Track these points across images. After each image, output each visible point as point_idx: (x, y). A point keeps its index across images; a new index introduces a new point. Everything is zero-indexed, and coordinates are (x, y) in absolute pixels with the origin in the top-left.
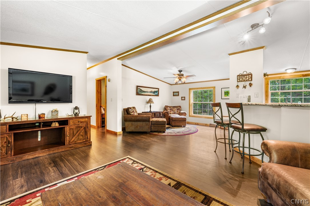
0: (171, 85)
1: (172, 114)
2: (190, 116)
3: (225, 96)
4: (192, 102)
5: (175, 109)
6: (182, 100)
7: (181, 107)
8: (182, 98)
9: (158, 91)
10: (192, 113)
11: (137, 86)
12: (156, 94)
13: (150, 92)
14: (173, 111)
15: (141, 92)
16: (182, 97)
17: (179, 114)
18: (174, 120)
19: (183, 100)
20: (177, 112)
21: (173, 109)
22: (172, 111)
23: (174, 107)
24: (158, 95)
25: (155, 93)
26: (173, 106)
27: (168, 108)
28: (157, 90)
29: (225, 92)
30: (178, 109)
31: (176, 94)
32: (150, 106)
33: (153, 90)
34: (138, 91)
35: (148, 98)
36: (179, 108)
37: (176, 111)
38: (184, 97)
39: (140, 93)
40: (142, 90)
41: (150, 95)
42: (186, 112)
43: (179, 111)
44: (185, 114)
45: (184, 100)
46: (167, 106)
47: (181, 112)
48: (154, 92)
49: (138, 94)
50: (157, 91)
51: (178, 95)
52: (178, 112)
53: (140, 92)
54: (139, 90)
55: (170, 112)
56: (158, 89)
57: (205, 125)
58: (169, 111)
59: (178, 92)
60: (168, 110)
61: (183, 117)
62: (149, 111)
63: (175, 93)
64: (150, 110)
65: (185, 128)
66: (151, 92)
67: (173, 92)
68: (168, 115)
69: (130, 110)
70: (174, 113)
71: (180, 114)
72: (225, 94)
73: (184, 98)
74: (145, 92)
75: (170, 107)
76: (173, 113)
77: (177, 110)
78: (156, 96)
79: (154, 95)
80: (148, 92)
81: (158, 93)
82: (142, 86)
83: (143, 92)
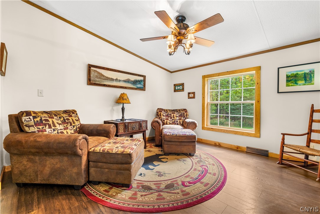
0: (171, 72)
1: (170, 124)
2: (203, 128)
3: (287, 86)
4: (209, 101)
5: (175, 115)
6: (189, 98)
7: (186, 112)
8: (190, 95)
9: (144, 80)
10: (208, 123)
11: (90, 66)
12: (139, 86)
13: (125, 81)
14: (171, 118)
15: (100, 78)
16: (189, 93)
17: (182, 125)
18: (168, 140)
19: (191, 98)
20: (179, 121)
21: (172, 115)
22: (169, 119)
23: (174, 111)
24: (143, 89)
25: (136, 84)
26: (173, 109)
27: (162, 113)
28: (142, 78)
29: (288, 77)
30: (181, 116)
31: (179, 88)
32: (123, 109)
33: (133, 78)
34: (92, 75)
35: (118, 92)
36: (183, 113)
37: (178, 118)
38: (194, 93)
39: (99, 81)
40: (103, 76)
41: (125, 88)
42: (196, 122)
43: (183, 119)
44: (193, 126)
45: (194, 97)
46: (160, 110)
47: (187, 120)
48: (135, 82)
49: (90, 82)
50: (141, 81)
51: (183, 90)
52: (181, 121)
53: (97, 79)
54: (96, 74)
55: (166, 121)
56: (144, 77)
57: (236, 148)
58: (165, 118)
59: (183, 85)
60: (162, 117)
61: (188, 132)
62: (121, 118)
63: (177, 86)
64: (123, 117)
65: (194, 159)
66: (127, 81)
67: (175, 85)
68: (160, 127)
69: (24, 118)
70: (174, 123)
71: (184, 125)
72: (287, 81)
73: (192, 95)
74: (112, 80)
75: (166, 111)
76: (171, 122)
77: (179, 116)
78: (139, 90)
79: (133, 88)
80: (120, 81)
81: (142, 85)
82: (105, 68)
83: (108, 79)
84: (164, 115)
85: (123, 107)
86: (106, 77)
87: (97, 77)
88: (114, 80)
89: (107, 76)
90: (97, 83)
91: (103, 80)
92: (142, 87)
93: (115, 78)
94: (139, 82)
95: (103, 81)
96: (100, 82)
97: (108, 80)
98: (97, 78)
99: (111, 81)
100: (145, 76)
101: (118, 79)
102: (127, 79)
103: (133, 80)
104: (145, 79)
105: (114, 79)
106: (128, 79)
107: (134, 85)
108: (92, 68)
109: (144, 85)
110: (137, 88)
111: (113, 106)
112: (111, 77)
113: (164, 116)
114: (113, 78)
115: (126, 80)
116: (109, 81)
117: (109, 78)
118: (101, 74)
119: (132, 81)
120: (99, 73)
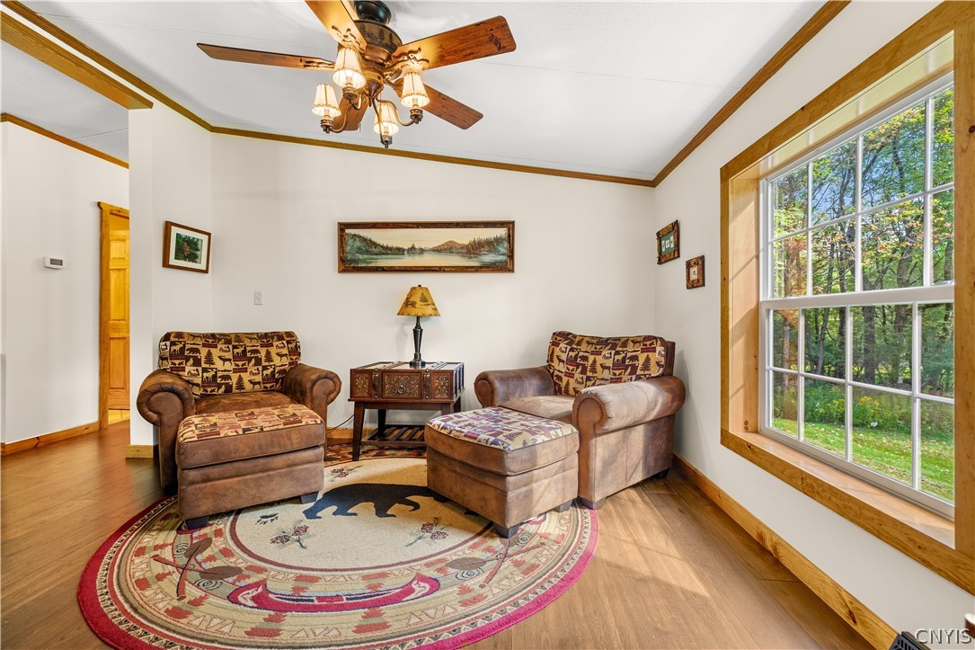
0: (653, 184)
2: (725, 437)
4: (766, 296)
6: (689, 285)
8: (692, 271)
9: (510, 238)
10: (760, 417)
11: (343, 227)
13: (438, 250)
15: (368, 252)
16: (689, 266)
19: (694, 284)
23: (604, 343)
24: (506, 266)
25: (479, 255)
28: (502, 232)
31: (668, 243)
32: (417, 334)
33: (466, 237)
34: (348, 249)
36: (632, 353)
40: (375, 245)
44: (592, 411)
46: (556, 338)
48: (474, 248)
49: (345, 265)
50: (498, 241)
51: (676, 251)
54: (358, 243)
55: (565, 380)
56: (510, 225)
59: (673, 228)
63: (663, 236)
64: (417, 356)
66: (448, 249)
67: (658, 236)
73: (696, 269)
74: (399, 251)
75: (576, 342)
78: (486, 272)
79: (467, 267)
80: (422, 251)
81: (502, 254)
82: (378, 223)
83: (387, 251)
84: (564, 357)
85: (418, 326)
86: (382, 247)
87: (359, 250)
88: (406, 252)
89: (385, 245)
90: (360, 265)
91: (375, 257)
92: (501, 262)
93: (406, 246)
94: (491, 245)
95: (373, 259)
96: (367, 263)
97: (387, 254)
98: (361, 253)
99: (397, 256)
100: (513, 223)
101: (417, 247)
102: (446, 244)
103: (467, 243)
104: (513, 232)
105: (404, 250)
106: (450, 242)
107: (470, 258)
108: (348, 231)
109: (511, 256)
110: (481, 267)
111: (404, 325)
112: (395, 245)
113: (560, 361)
114: (401, 246)
115: (443, 245)
116: (390, 256)
117: (391, 249)
118: (370, 240)
119: (463, 247)
120: (364, 240)
